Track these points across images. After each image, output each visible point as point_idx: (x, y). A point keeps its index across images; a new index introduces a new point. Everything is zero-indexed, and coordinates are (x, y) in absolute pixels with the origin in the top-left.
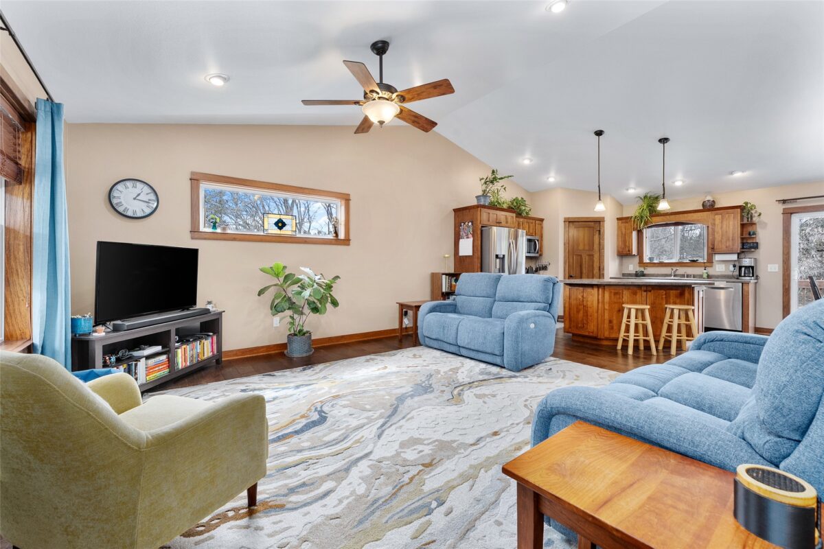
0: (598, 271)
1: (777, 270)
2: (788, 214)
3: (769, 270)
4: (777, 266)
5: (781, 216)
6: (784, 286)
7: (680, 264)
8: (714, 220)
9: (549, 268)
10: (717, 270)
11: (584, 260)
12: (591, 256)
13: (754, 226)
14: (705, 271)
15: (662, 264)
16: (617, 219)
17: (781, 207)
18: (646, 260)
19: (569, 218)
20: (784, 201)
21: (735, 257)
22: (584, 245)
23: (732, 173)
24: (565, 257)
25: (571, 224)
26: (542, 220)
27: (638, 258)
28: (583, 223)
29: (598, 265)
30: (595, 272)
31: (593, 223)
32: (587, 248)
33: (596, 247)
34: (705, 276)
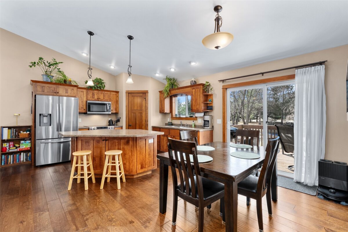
0: (145, 122)
1: (221, 123)
2: (225, 89)
3: (218, 123)
4: (221, 120)
5: (221, 90)
6: (223, 133)
7: (186, 119)
8: (192, 92)
9: (121, 120)
10: (199, 122)
11: (137, 116)
12: (141, 113)
13: (212, 96)
14: (193, 123)
15: (180, 118)
16: (159, 91)
17: (221, 84)
18: (174, 116)
19: (128, 91)
20: (223, 81)
21: (202, 115)
22: (137, 107)
23: (190, 62)
24: (126, 114)
25: (130, 95)
26: (117, 92)
27: (170, 114)
28: (136, 94)
29: (145, 118)
30: (143, 123)
31: (142, 94)
32: (139, 108)
33: (144, 108)
34: (193, 126)
